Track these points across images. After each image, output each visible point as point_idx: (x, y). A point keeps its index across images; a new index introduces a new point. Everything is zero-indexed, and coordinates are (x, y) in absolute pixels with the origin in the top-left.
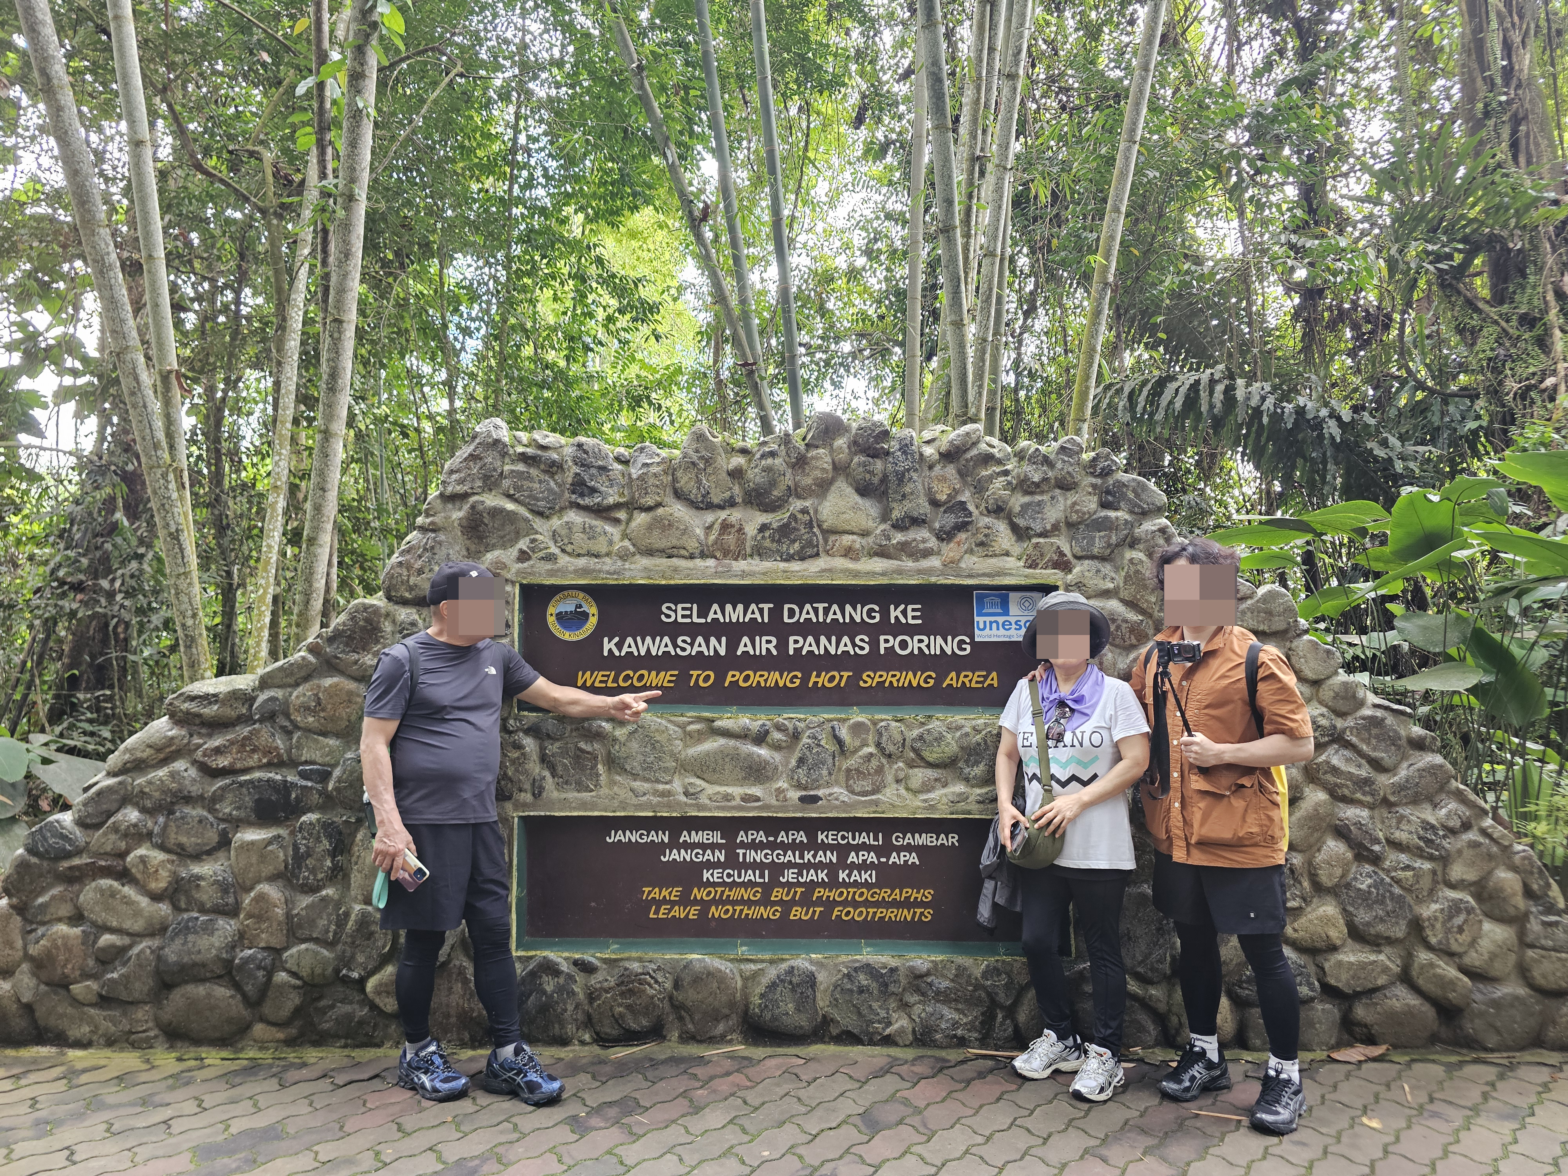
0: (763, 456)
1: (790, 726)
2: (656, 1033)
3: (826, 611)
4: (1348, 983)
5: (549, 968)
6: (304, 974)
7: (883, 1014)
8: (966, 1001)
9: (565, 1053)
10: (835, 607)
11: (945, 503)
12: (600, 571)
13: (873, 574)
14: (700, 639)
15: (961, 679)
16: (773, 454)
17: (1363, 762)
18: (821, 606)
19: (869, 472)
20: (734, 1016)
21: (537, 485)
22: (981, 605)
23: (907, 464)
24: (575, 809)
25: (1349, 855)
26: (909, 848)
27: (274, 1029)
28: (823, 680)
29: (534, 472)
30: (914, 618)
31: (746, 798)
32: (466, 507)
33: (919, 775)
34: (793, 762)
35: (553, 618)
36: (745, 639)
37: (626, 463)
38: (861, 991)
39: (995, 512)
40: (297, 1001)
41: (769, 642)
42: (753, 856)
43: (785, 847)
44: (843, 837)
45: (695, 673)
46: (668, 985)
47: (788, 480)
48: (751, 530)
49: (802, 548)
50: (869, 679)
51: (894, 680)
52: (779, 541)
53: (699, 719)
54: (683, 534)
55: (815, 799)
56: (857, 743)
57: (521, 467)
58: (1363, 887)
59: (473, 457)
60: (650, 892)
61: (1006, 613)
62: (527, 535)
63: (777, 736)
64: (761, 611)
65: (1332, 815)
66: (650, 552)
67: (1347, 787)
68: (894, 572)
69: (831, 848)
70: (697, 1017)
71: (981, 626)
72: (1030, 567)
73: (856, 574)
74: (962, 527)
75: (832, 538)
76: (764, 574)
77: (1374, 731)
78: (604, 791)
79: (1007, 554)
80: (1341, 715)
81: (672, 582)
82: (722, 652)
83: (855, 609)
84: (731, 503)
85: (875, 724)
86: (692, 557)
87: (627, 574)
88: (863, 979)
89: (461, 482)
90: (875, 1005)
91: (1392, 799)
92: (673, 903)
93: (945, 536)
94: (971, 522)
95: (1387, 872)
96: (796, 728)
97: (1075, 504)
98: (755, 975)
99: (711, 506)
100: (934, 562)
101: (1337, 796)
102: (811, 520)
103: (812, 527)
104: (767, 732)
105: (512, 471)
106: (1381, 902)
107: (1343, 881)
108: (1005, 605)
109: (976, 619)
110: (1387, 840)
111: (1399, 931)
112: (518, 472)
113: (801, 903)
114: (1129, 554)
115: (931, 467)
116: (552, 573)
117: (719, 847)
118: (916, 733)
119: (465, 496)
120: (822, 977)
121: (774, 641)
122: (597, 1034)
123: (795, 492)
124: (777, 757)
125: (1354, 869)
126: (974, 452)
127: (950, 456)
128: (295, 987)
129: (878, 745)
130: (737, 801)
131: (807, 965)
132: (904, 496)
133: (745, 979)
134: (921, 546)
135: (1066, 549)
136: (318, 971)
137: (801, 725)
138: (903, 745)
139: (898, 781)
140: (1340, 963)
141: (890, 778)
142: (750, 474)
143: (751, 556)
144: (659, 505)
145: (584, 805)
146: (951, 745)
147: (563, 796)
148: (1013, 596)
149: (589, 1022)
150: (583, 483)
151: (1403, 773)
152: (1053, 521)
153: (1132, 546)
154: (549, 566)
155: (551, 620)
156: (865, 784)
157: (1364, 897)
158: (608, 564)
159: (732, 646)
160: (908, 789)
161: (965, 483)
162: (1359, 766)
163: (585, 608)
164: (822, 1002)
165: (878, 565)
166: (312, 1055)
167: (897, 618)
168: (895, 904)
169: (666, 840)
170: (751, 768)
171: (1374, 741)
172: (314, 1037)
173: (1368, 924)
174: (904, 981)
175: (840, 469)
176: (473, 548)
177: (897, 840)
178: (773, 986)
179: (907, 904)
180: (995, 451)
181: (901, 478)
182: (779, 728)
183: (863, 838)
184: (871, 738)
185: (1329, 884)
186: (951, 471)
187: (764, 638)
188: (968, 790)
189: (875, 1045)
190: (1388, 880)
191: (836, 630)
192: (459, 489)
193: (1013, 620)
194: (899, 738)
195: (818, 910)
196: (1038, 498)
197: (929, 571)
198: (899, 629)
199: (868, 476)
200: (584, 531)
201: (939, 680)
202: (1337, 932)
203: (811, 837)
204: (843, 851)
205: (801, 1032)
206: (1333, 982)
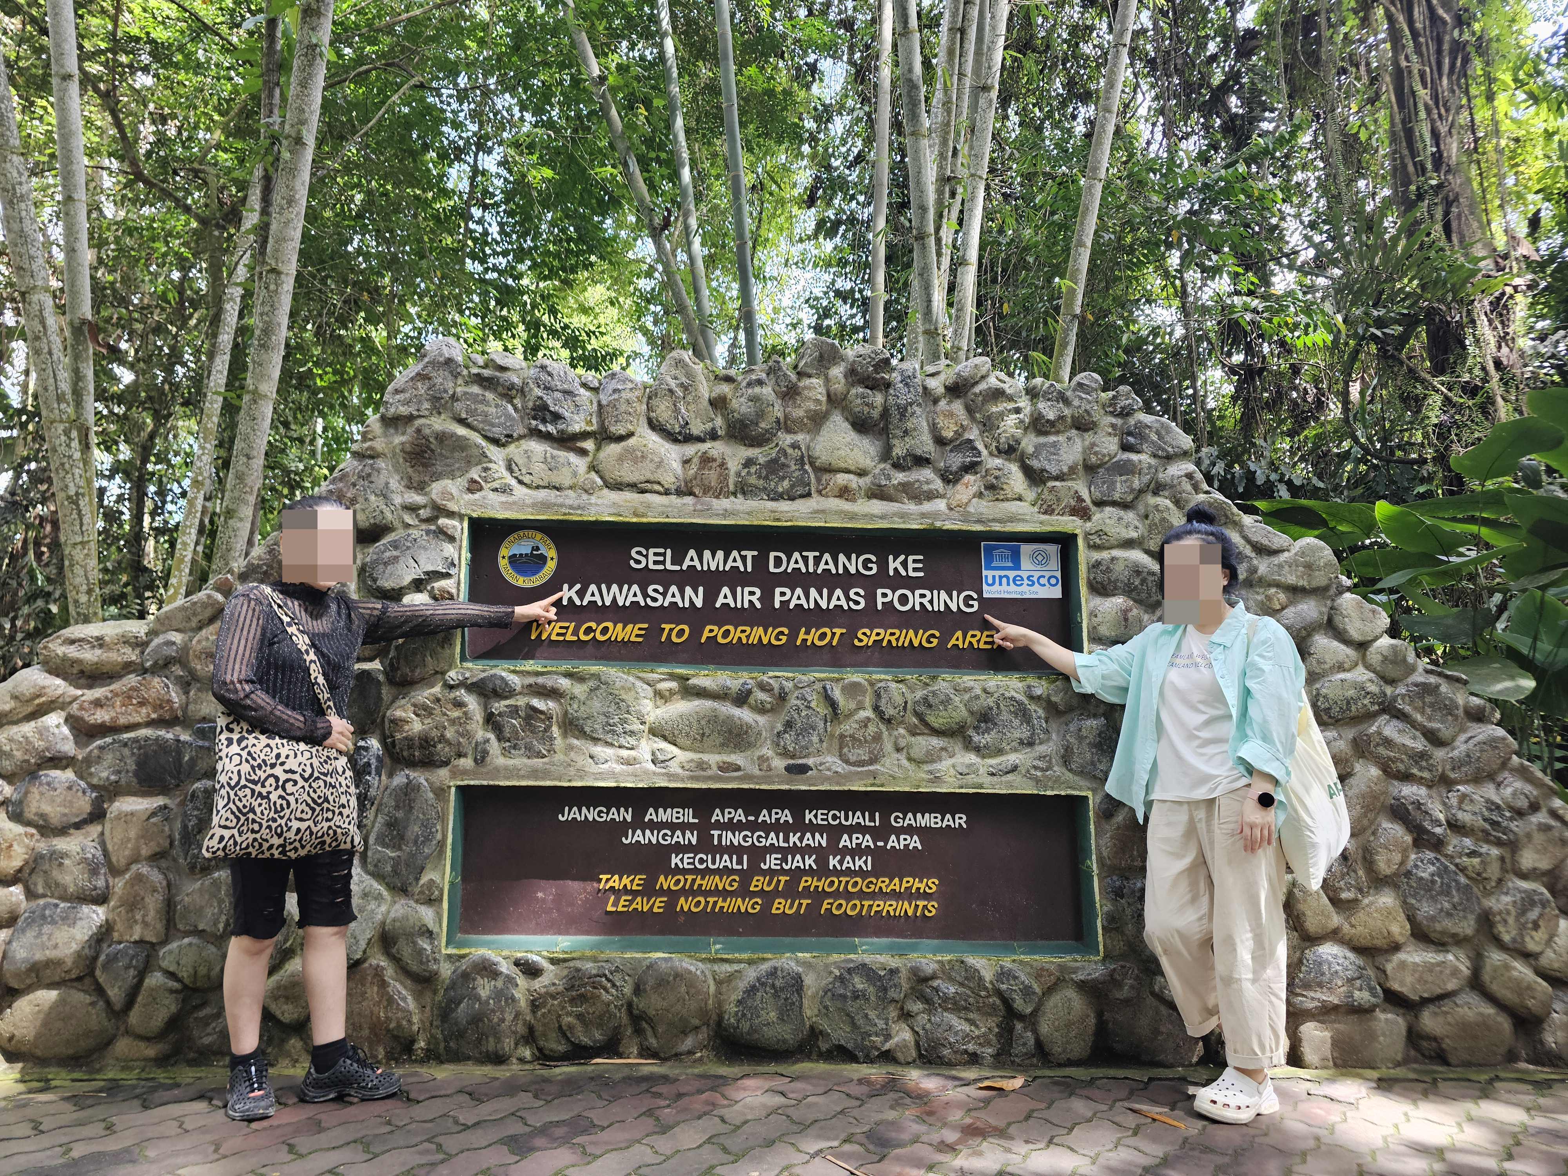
0: (749, 385)
1: (775, 684)
2: (611, 1048)
3: (817, 560)
4: (1414, 989)
5: (485, 968)
6: (184, 974)
7: (881, 1024)
8: (979, 1009)
9: (502, 1073)
10: (827, 556)
11: (951, 441)
12: (562, 505)
13: (872, 517)
14: (674, 589)
15: (968, 639)
16: (760, 382)
17: (1418, 734)
18: (811, 555)
19: (867, 405)
20: (704, 1029)
21: (493, 410)
22: (990, 558)
23: (910, 397)
24: (523, 777)
25: (1408, 839)
26: (910, 830)
27: (142, 1045)
28: (813, 637)
29: (490, 396)
30: (915, 570)
31: (726, 767)
32: (410, 430)
33: (925, 743)
34: (779, 727)
35: (506, 561)
36: (725, 590)
37: (596, 390)
38: (856, 996)
39: (1006, 453)
40: (174, 1008)
41: (752, 593)
42: (730, 838)
43: (767, 828)
44: (835, 817)
45: (667, 627)
46: (628, 990)
47: (778, 411)
48: (734, 465)
49: (792, 486)
50: (866, 637)
51: (893, 639)
52: (766, 478)
53: (672, 677)
54: (658, 467)
55: (803, 769)
56: (852, 705)
57: (475, 389)
58: (1425, 875)
59: (421, 377)
60: (608, 880)
61: (1017, 567)
62: (479, 463)
63: (761, 696)
64: (744, 559)
65: (1385, 793)
66: (618, 486)
67: (1402, 761)
68: (894, 514)
69: (820, 829)
70: (660, 1030)
71: (990, 581)
72: (1045, 513)
73: (853, 517)
74: (970, 468)
75: (826, 477)
76: (748, 513)
77: (1428, 699)
78: (559, 757)
79: (1020, 499)
80: (1392, 682)
81: (644, 520)
82: (699, 603)
83: (849, 559)
84: (713, 436)
85: (872, 684)
86: (667, 493)
87: (593, 510)
88: (859, 983)
89: (407, 403)
90: (872, 1014)
91: (1453, 775)
92: (635, 893)
93: (950, 478)
94: (980, 463)
95: (1450, 858)
96: (782, 688)
97: (1093, 445)
98: (730, 978)
99: (689, 439)
100: (940, 505)
101: (1391, 773)
102: (802, 457)
103: (803, 464)
104: (750, 692)
105: (466, 393)
106: (1446, 892)
107: (1403, 870)
108: (1016, 557)
109: (984, 573)
110: (1448, 822)
111: (1467, 927)
112: (471, 394)
113: (785, 895)
114: (1152, 500)
115: (936, 401)
116: (506, 505)
117: (691, 827)
118: (919, 694)
119: (411, 418)
120: (809, 980)
121: (758, 592)
122: (540, 1050)
123: (787, 425)
124: (762, 720)
125: (1413, 856)
126: (982, 387)
127: (956, 390)
128: (172, 991)
129: (876, 709)
130: (714, 770)
131: (793, 964)
132: (906, 432)
133: (719, 983)
134: (925, 487)
135: (1085, 495)
136: (203, 971)
137: (789, 685)
138: (905, 708)
139: (898, 750)
140: (1403, 965)
141: (888, 747)
142: (735, 404)
143: (735, 494)
144: (631, 435)
145: (534, 773)
146: (959, 711)
147: (510, 762)
148: (1026, 549)
149: (530, 1037)
150: (545, 407)
151: (1461, 748)
152: (1070, 463)
153: (1156, 493)
154: (503, 498)
155: (503, 563)
156: (862, 754)
157: (1427, 886)
158: (571, 498)
159: (710, 598)
160: (910, 759)
161: (973, 419)
162: (1414, 738)
163: (543, 550)
164: (810, 1010)
165: (877, 507)
166: (187, 1075)
167: (896, 569)
168: (896, 895)
169: (629, 819)
170: (730, 732)
171: (1428, 710)
172: (192, 1055)
173: (1433, 919)
174: (905, 986)
175: (834, 401)
176: (416, 478)
177: (897, 820)
178: (752, 990)
179: (909, 895)
180: (1006, 386)
181: (903, 411)
182: (763, 687)
183: (856, 818)
184: (868, 700)
185: (1388, 872)
186: (958, 407)
187: (747, 590)
188: (979, 760)
189: (872, 1062)
190: (1452, 867)
191: (828, 581)
192: (404, 410)
193: (1025, 575)
194: (899, 700)
195: (805, 902)
196: (1052, 438)
197: (936, 515)
198: (898, 582)
199: (866, 409)
200: (545, 461)
201: (943, 641)
202: (1399, 928)
203: (798, 816)
204: (835, 832)
205: (785, 1047)
206: (1396, 986)
